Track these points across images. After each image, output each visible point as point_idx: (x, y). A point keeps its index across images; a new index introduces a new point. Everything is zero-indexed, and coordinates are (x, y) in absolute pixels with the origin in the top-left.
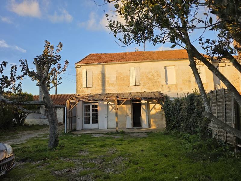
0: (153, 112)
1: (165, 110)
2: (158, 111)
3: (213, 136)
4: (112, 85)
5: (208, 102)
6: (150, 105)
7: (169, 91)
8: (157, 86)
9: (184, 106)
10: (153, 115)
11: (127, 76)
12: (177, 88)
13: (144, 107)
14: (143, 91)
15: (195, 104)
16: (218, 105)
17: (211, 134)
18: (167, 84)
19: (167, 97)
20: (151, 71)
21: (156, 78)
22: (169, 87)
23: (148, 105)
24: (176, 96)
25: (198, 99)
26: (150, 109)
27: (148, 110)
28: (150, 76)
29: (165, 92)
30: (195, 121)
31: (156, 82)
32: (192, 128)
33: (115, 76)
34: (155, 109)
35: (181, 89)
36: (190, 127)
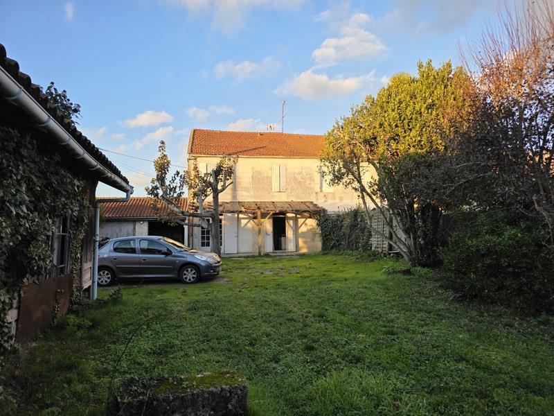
0: (303, 229)
1: (322, 227)
2: (309, 228)
3: (373, 249)
4: (245, 189)
5: (370, 218)
6: (299, 220)
7: (326, 201)
8: (309, 193)
9: (347, 222)
10: (302, 233)
11: (268, 177)
12: (334, 198)
13: (291, 222)
14: (290, 200)
15: (359, 220)
16: (378, 221)
17: (371, 248)
18: (321, 191)
19: (324, 211)
20: (302, 172)
21: (308, 182)
22: (325, 196)
23: (296, 220)
24: (336, 210)
25: (362, 216)
26: (299, 225)
27: (296, 227)
28: (300, 180)
29: (321, 203)
30: (358, 237)
31: (307, 188)
32: (354, 245)
33: (251, 176)
34: (306, 224)
35: (341, 199)
36: (353, 245)
